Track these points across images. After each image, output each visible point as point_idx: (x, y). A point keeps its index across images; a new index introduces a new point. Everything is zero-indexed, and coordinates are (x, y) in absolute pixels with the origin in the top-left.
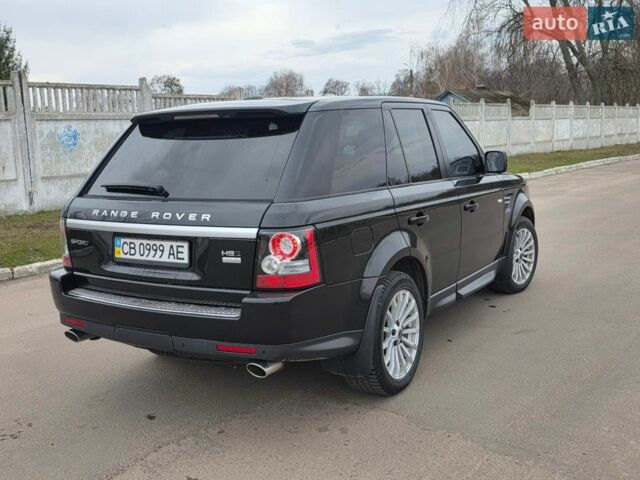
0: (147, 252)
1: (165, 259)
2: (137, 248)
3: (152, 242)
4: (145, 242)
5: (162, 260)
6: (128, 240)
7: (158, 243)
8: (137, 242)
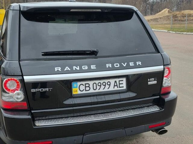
0: (98, 87)
1: (112, 89)
2: (91, 86)
3: (102, 81)
4: (97, 82)
5: (110, 89)
6: (84, 83)
7: (106, 81)
8: (91, 83)
